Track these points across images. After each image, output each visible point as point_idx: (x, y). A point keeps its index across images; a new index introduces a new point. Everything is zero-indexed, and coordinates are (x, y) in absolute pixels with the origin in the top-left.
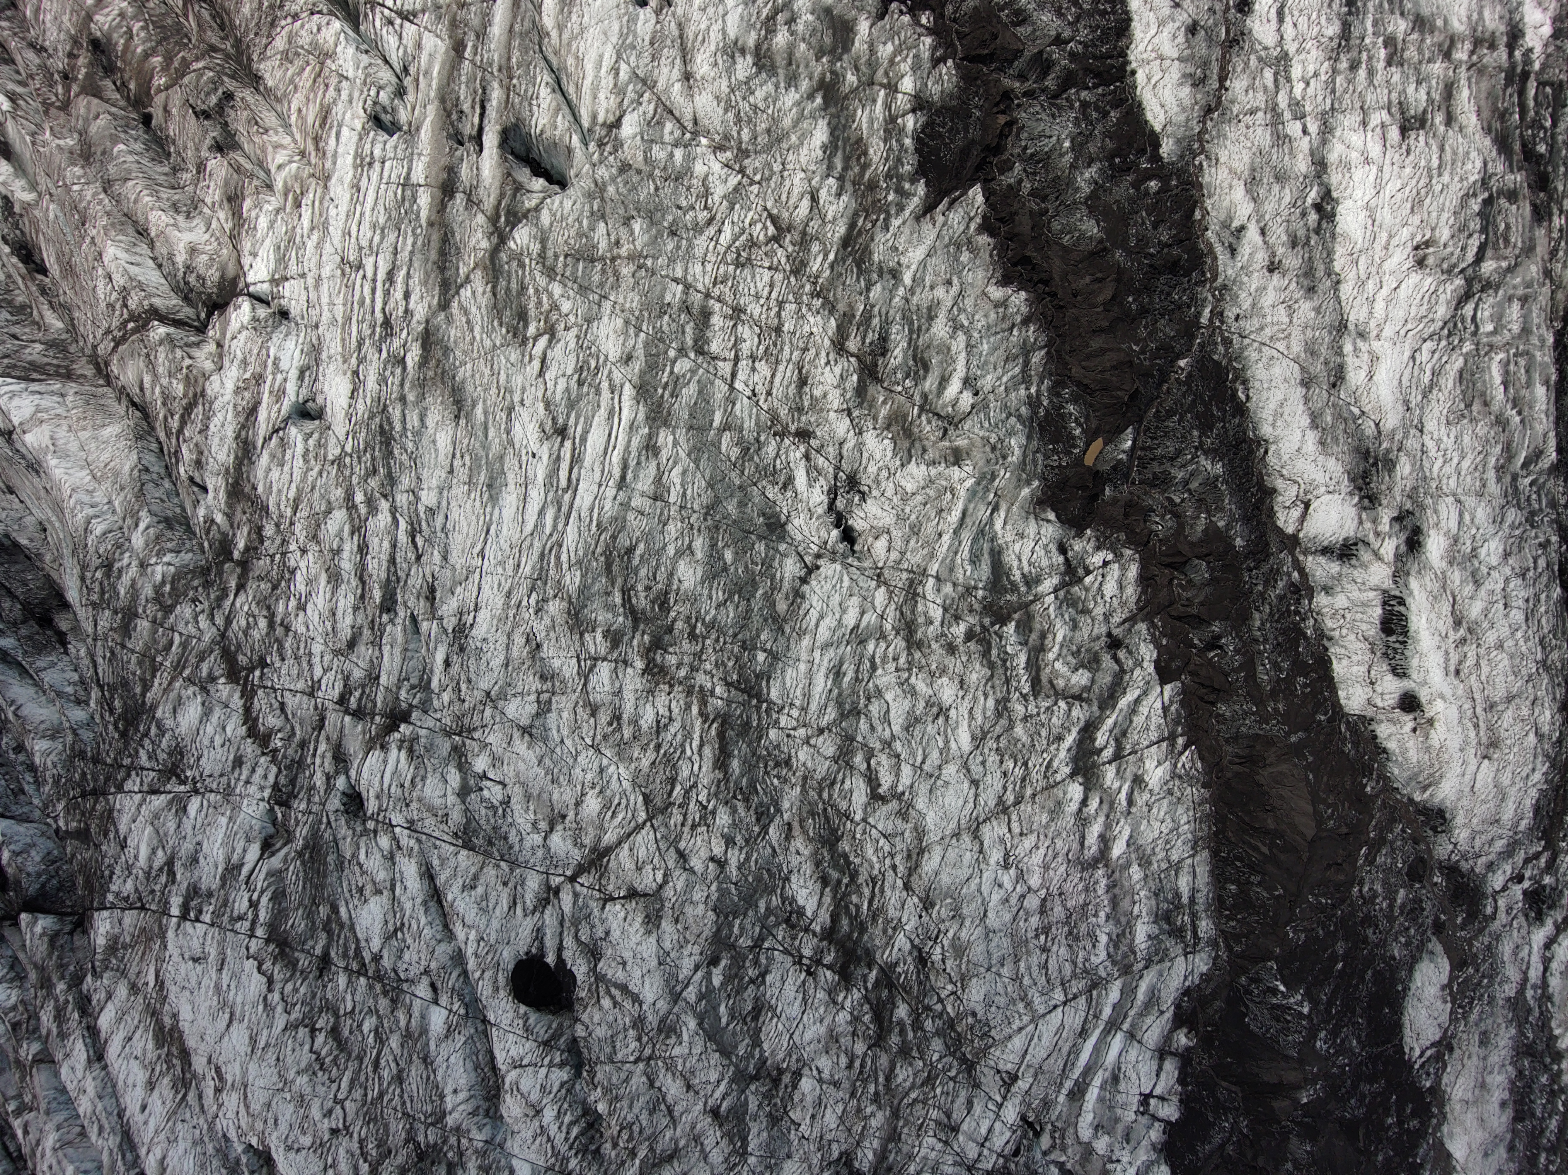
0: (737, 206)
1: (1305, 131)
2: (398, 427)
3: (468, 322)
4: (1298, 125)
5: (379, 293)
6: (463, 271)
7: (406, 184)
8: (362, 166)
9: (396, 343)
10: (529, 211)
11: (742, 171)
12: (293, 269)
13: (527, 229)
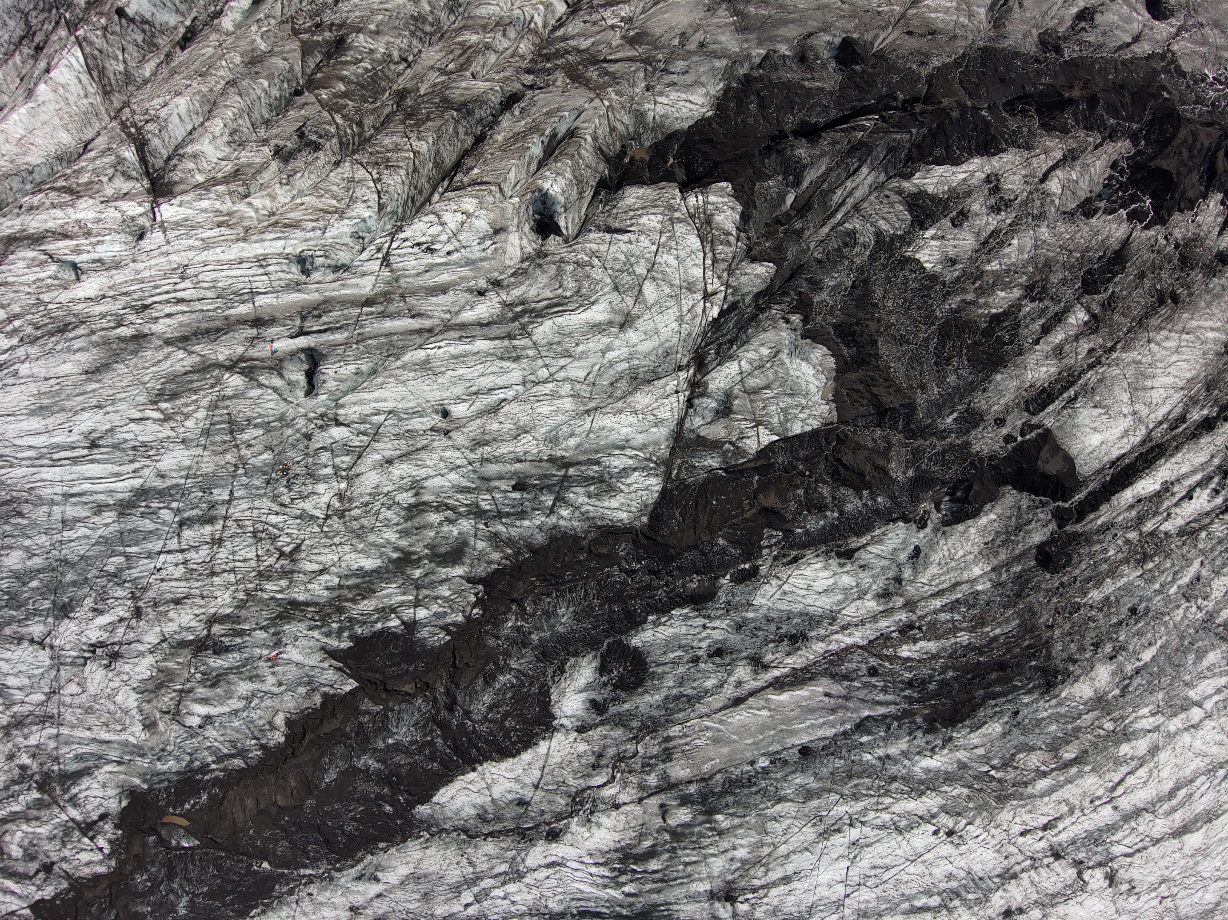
0: (299, 521)
1: (467, 906)
2: (71, 335)
3: (159, 361)
4: (470, 899)
5: (166, 297)
6: (197, 348)
7: (253, 293)
8: (258, 261)
9: (132, 318)
10: (257, 380)
11: (328, 517)
12: (171, 234)
13: (242, 383)
